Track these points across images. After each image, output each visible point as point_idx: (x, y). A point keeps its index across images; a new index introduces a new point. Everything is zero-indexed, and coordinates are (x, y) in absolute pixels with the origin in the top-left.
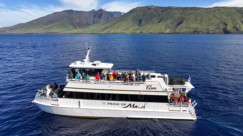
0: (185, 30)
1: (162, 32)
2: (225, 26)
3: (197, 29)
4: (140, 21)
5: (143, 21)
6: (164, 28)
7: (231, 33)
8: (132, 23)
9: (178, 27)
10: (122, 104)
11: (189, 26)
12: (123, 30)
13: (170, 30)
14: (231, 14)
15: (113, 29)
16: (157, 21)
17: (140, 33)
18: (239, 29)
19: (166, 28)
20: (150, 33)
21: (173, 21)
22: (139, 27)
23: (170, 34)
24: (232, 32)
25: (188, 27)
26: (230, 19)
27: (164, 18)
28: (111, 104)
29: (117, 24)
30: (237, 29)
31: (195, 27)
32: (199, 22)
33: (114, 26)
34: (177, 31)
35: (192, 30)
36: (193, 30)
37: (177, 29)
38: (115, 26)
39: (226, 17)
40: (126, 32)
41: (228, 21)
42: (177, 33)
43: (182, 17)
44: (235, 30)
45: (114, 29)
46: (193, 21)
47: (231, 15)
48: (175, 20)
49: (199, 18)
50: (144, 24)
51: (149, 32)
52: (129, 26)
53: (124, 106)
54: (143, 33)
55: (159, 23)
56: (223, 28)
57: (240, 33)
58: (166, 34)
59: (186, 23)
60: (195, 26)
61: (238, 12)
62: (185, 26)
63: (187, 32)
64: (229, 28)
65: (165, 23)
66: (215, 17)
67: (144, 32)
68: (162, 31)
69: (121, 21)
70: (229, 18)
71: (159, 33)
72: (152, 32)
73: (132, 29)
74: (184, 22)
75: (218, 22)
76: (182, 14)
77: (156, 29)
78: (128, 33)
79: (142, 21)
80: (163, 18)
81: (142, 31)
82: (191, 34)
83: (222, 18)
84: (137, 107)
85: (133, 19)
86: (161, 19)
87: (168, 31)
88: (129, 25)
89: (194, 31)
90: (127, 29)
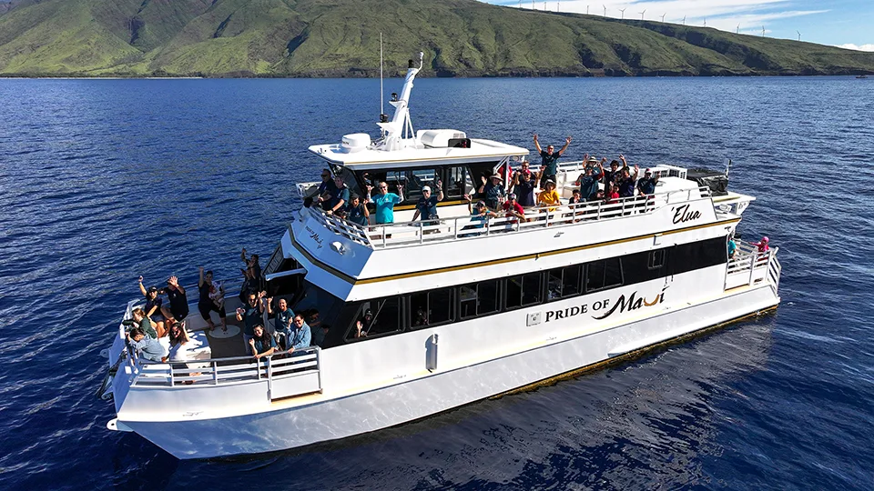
0: (322, 64)
1: (242, 72)
2: (433, 53)
3: (358, 61)
4: (135, 28)
5: (146, 26)
6: (245, 56)
7: (454, 76)
8: (101, 31)
9: (296, 53)
10: (597, 306)
11: (331, 50)
12: (68, 60)
13: (268, 63)
14: (442, 17)
15: (15, 58)
16: (209, 29)
17: (154, 75)
18: (471, 63)
19: (254, 56)
20: (195, 74)
21: (270, 31)
22: (135, 50)
23: (274, 77)
24: (457, 71)
25: (327, 53)
26: (442, 33)
27: (232, 19)
28: (559, 315)
29: (30, 36)
30: (467, 65)
31: (351, 56)
32: (358, 40)
33: (17, 42)
34: (296, 68)
35: (344, 67)
36: (347, 64)
37: (294, 60)
38: (19, 43)
39: (429, 25)
40: (85, 68)
41: (438, 38)
42: (298, 75)
43: (297, 17)
44: (462, 65)
45: (21, 56)
46: (341, 34)
47: (443, 20)
48: (278, 28)
49: (355, 25)
50: (154, 37)
51: (193, 71)
52: (92, 45)
53: (602, 312)
54: (169, 75)
55: (215, 36)
56: (432, 59)
57: (475, 77)
58: (259, 76)
59: (320, 39)
60: (349, 50)
61: (456, 12)
62: (317, 50)
63: (329, 71)
64: (447, 59)
65: (246, 38)
66: (400, 23)
67: (172, 72)
68: (243, 67)
69: (40, 20)
70: (438, 30)
71: (234, 75)
72: (204, 71)
73: (108, 59)
74: (312, 37)
75: (415, 40)
76: (293, 8)
77: (217, 59)
78: (98, 72)
79: (142, 24)
80: (228, 19)
81: (162, 68)
82: (343, 77)
83: (420, 29)
84: (643, 303)
85: (99, 17)
86: (223, 24)
87: (262, 67)
88: (94, 41)
89: (352, 70)
90: (84, 56)
